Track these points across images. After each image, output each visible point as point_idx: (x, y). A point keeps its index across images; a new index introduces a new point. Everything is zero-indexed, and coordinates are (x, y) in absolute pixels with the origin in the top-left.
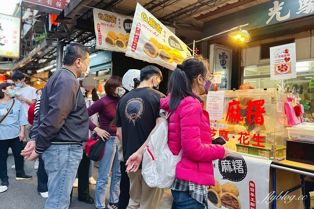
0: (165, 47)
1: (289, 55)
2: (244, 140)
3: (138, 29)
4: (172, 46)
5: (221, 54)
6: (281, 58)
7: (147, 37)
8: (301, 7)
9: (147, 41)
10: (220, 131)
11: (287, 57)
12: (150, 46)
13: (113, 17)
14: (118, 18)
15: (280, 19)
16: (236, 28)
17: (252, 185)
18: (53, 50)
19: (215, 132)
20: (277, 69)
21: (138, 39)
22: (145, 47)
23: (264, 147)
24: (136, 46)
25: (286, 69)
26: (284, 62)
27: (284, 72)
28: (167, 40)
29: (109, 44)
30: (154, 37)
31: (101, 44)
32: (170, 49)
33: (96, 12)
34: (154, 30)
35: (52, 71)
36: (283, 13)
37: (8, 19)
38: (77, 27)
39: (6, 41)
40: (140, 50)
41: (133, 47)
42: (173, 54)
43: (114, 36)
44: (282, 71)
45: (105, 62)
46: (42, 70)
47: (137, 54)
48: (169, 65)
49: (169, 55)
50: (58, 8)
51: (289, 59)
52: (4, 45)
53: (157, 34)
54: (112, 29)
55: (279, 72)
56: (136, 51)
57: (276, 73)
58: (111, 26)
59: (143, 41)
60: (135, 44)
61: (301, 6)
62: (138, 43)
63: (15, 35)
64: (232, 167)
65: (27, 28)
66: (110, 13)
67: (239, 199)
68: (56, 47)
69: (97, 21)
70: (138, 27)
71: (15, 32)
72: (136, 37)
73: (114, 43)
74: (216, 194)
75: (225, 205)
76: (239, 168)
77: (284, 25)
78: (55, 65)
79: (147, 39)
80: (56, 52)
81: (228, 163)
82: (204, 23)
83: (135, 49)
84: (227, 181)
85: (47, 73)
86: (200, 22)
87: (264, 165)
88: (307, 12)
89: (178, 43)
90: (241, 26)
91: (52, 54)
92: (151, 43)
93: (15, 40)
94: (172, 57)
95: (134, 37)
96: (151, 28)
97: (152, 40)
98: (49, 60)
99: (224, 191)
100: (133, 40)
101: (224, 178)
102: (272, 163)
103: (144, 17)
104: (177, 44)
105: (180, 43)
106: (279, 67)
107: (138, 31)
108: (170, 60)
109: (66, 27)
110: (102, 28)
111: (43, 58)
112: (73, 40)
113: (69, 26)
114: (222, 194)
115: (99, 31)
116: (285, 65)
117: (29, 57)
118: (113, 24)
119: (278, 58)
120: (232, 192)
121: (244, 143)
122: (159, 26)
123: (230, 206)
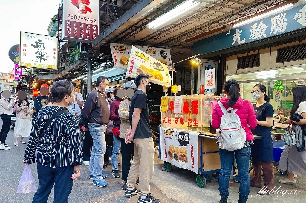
0: (149, 70)
1: (212, 75)
2: (190, 123)
3: (133, 61)
4: (155, 69)
5: (207, 66)
6: (210, 77)
7: (138, 65)
8: (252, 35)
9: (138, 68)
10: (180, 119)
11: (212, 76)
12: (140, 70)
13: (123, 47)
14: (126, 47)
15: (240, 42)
16: (194, 56)
17: (192, 147)
18: (84, 65)
19: (178, 120)
20: (208, 83)
21: (133, 67)
22: (137, 71)
23: (198, 126)
24: (132, 71)
25: (211, 83)
26: (211, 79)
27: (211, 85)
28: (152, 65)
29: (122, 64)
30: (143, 64)
31: (117, 65)
32: (153, 71)
33: (112, 45)
34: (143, 60)
35: (83, 79)
36: (242, 38)
37: (49, 39)
38: (101, 52)
39: (48, 57)
40: (134, 73)
41: (130, 71)
42: (155, 74)
43: (125, 59)
44: (210, 84)
45: (123, 73)
46: (76, 79)
47: (133, 75)
48: (152, 81)
49: (152, 75)
50: (88, 39)
51: (213, 77)
52: (46, 60)
53: (145, 62)
54: (123, 55)
55: (208, 84)
56: (132, 74)
57: (208, 86)
58: (123, 53)
59: (136, 68)
60: (131, 70)
61: (251, 33)
62: (133, 69)
63: (54, 51)
64: (184, 138)
65: (63, 44)
66: (121, 45)
67: (187, 155)
68: (87, 63)
69: (113, 51)
70: (133, 60)
71: (54, 49)
72: (132, 66)
73: (125, 64)
74: (177, 154)
75: (181, 160)
76: (187, 139)
77: (242, 47)
78: (86, 75)
79: (138, 67)
80: (87, 66)
81: (182, 136)
82: (193, 43)
83: (131, 72)
84: (182, 146)
85: (79, 81)
86: (190, 43)
87: (196, 135)
88: (255, 38)
89: (161, 66)
90: (196, 55)
91: (83, 68)
92: (140, 69)
93: (54, 55)
94: (154, 76)
95: (130, 66)
96: (141, 60)
97: (141, 66)
98: (81, 72)
99: (180, 152)
100: (130, 67)
101: (180, 145)
102: (200, 134)
103: (137, 53)
104: (159, 66)
105: (162, 65)
106: (208, 82)
107: (133, 62)
108: (153, 78)
109: (93, 52)
110: (117, 55)
111: (77, 71)
112: (99, 59)
113: (95, 51)
114: (180, 154)
115: (115, 57)
116: (211, 81)
117: (67, 70)
118: (124, 52)
119: (208, 77)
120: (184, 152)
121: (190, 125)
122: (147, 57)
123: (183, 160)
